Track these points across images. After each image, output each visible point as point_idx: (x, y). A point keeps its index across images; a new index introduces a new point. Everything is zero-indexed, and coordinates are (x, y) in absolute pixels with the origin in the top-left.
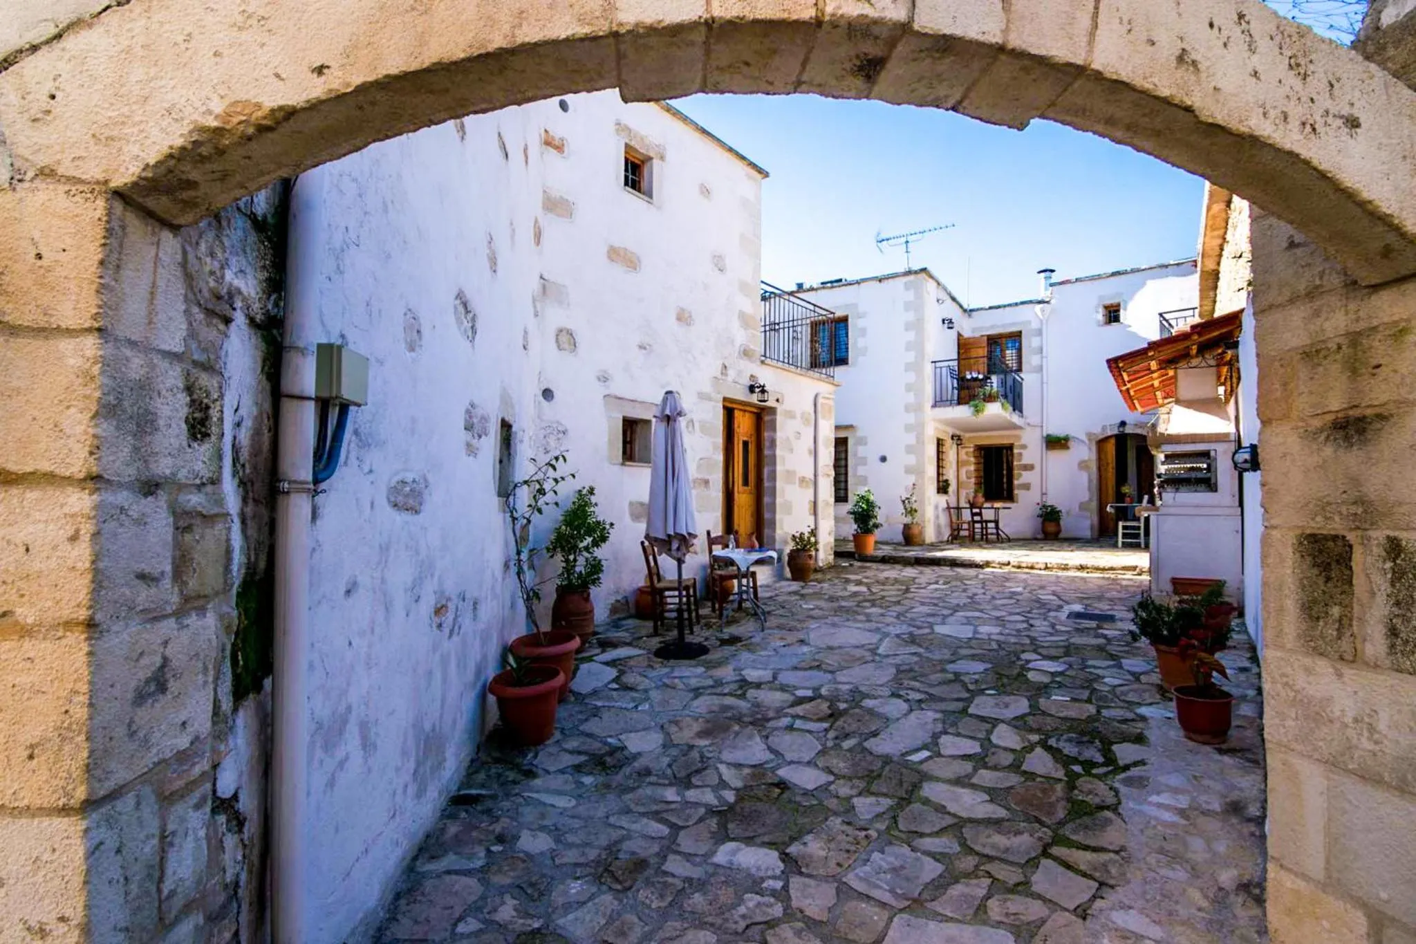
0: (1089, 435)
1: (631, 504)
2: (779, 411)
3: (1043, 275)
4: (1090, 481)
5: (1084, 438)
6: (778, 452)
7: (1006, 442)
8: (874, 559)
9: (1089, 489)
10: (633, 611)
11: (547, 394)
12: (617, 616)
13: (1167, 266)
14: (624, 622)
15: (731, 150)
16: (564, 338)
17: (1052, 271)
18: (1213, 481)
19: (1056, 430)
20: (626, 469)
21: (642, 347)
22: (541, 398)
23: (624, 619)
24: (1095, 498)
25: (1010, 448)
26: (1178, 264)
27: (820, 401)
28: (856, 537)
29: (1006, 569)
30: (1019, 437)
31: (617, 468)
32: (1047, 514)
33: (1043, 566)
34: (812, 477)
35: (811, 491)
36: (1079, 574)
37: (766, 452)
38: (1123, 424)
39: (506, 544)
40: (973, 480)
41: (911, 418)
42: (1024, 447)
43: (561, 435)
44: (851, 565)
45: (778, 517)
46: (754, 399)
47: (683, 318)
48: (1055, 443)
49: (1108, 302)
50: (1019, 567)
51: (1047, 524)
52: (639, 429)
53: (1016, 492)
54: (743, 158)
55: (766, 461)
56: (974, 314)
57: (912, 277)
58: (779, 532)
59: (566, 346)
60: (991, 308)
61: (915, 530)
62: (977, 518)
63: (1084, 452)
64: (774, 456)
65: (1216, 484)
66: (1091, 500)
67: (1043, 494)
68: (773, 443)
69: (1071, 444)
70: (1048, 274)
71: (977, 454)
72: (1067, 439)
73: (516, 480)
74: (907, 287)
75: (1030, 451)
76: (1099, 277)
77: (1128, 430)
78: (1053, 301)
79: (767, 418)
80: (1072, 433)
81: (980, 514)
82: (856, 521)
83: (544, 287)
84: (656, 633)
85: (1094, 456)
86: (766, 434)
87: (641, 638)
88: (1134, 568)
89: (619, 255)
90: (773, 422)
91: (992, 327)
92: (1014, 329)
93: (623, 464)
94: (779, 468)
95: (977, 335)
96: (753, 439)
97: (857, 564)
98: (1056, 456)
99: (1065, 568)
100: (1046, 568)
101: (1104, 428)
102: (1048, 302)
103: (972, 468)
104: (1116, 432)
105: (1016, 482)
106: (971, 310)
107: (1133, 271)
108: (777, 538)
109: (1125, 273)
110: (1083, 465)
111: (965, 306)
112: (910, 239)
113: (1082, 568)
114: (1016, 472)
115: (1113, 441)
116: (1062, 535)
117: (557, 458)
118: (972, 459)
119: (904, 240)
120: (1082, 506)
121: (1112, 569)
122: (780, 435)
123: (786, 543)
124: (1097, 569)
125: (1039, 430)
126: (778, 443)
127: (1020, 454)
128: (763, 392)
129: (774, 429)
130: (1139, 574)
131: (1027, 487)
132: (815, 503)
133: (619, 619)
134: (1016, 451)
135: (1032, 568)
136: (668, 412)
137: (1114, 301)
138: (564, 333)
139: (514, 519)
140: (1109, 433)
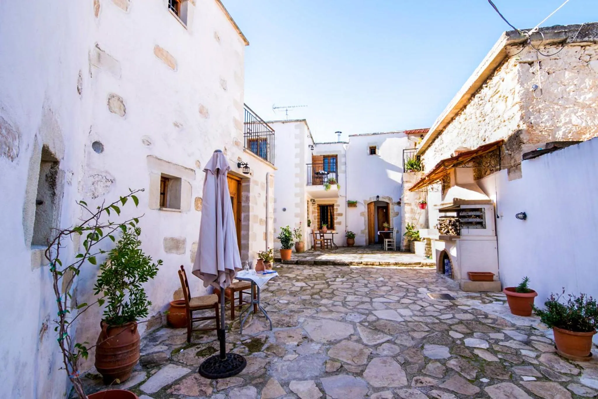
0: (365, 201)
1: (165, 239)
2: (251, 181)
3: (337, 134)
4: (365, 221)
5: (363, 202)
6: (251, 204)
7: (331, 203)
8: (292, 263)
9: (365, 225)
10: (165, 322)
11: (97, 146)
12: (153, 329)
13: (393, 133)
14: (159, 333)
15: (231, 19)
16: (115, 103)
17: (341, 132)
18: (484, 223)
19: (352, 199)
20: (162, 213)
21: (176, 125)
22: (92, 150)
23: (158, 330)
24: (367, 228)
25: (332, 206)
26: (398, 133)
27: (269, 177)
28: (282, 251)
29: (361, 266)
30: (336, 201)
31: (156, 213)
32: (349, 235)
33: (378, 264)
34: (265, 219)
35: (265, 226)
36: (395, 267)
37: (243, 204)
38: (378, 197)
39: (44, 303)
40: (317, 220)
41: (298, 190)
42: (339, 206)
43: (109, 184)
44: (282, 267)
45: (250, 243)
46: (240, 171)
47: (203, 112)
48: (352, 204)
49: (372, 145)
50: (367, 265)
51: (349, 240)
52: (170, 184)
53: (335, 225)
54: (237, 28)
55: (243, 209)
56: (317, 145)
57: (299, 123)
58: (250, 253)
59: (116, 110)
60: (325, 143)
61: (301, 245)
62: (322, 238)
63: (362, 208)
64: (248, 207)
65: (485, 225)
66: (365, 229)
67: (346, 227)
68: (248, 198)
69: (357, 205)
70: (339, 133)
71: (319, 208)
72: (356, 202)
73: (62, 227)
74: (296, 127)
75: (340, 207)
76: (368, 135)
77: (380, 199)
78: (350, 143)
79: (243, 184)
80: (358, 200)
81: (323, 236)
82: (282, 242)
83: (99, 56)
84: (189, 344)
85: (367, 210)
86: (243, 194)
87: (178, 351)
88: (420, 263)
89: (162, 54)
90: (248, 186)
91: (326, 152)
92: (334, 154)
93: (160, 209)
94: (251, 214)
95: (319, 155)
96: (236, 196)
97: (285, 266)
98: (351, 210)
99: (388, 264)
100: (380, 265)
101: (370, 198)
102: (348, 143)
103: (316, 214)
104: (375, 200)
105: (335, 221)
106: (317, 144)
107: (381, 134)
108: (249, 255)
109: (378, 134)
110: (362, 214)
111: (315, 142)
112: (288, 109)
113: (396, 264)
114: (335, 217)
115: (373, 204)
116: (354, 245)
117: (124, 200)
118: (317, 210)
119: (285, 109)
120: (362, 232)
121: (410, 264)
122: (251, 195)
123: (253, 258)
124: (403, 264)
125: (344, 198)
126: (251, 199)
127: (337, 209)
128: (246, 167)
129: (248, 191)
130: (422, 266)
131: (339, 223)
132: (266, 234)
133: (154, 331)
134: (335, 207)
135: (373, 265)
136: (218, 166)
137: (374, 145)
138: (116, 98)
139: (56, 274)
140: (373, 201)
